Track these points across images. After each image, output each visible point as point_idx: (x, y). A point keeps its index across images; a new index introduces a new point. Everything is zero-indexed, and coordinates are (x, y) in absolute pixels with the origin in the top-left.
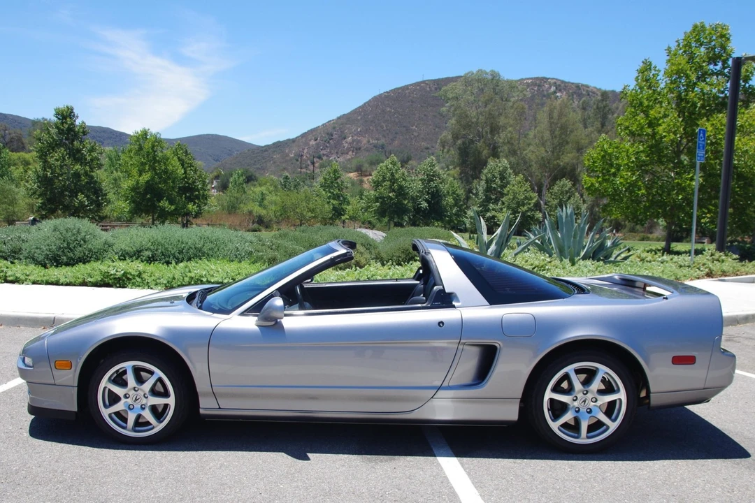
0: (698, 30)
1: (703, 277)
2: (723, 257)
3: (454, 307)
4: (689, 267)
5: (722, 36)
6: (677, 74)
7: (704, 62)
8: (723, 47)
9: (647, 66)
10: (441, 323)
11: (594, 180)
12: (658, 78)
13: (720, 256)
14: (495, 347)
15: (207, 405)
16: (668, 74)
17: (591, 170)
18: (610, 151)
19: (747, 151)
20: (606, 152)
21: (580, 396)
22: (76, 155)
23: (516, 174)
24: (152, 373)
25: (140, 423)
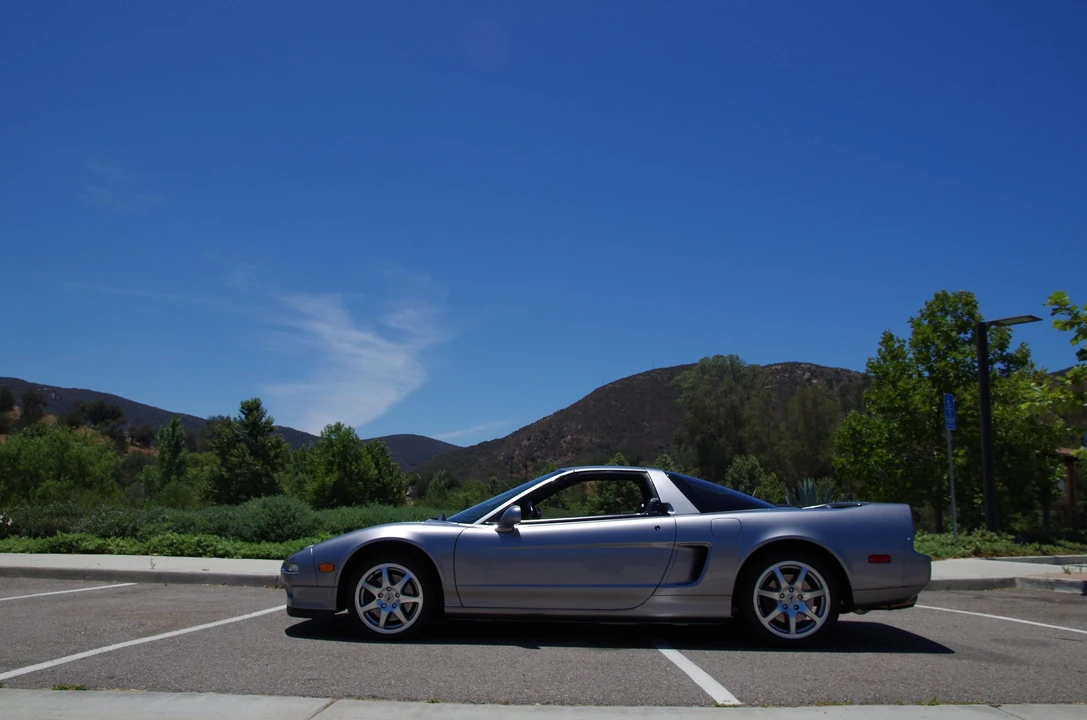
0: (942, 298)
1: (969, 556)
2: (996, 537)
3: (669, 515)
4: (953, 544)
5: (967, 304)
6: (922, 344)
7: (952, 330)
8: (972, 315)
10: (657, 527)
11: (843, 460)
12: (905, 348)
13: (992, 536)
14: (707, 548)
15: (451, 605)
16: (914, 345)
17: (841, 450)
18: (858, 428)
19: (1013, 421)
20: (854, 429)
21: (787, 593)
22: (260, 452)
23: (768, 473)
24: (403, 575)
25: (392, 622)
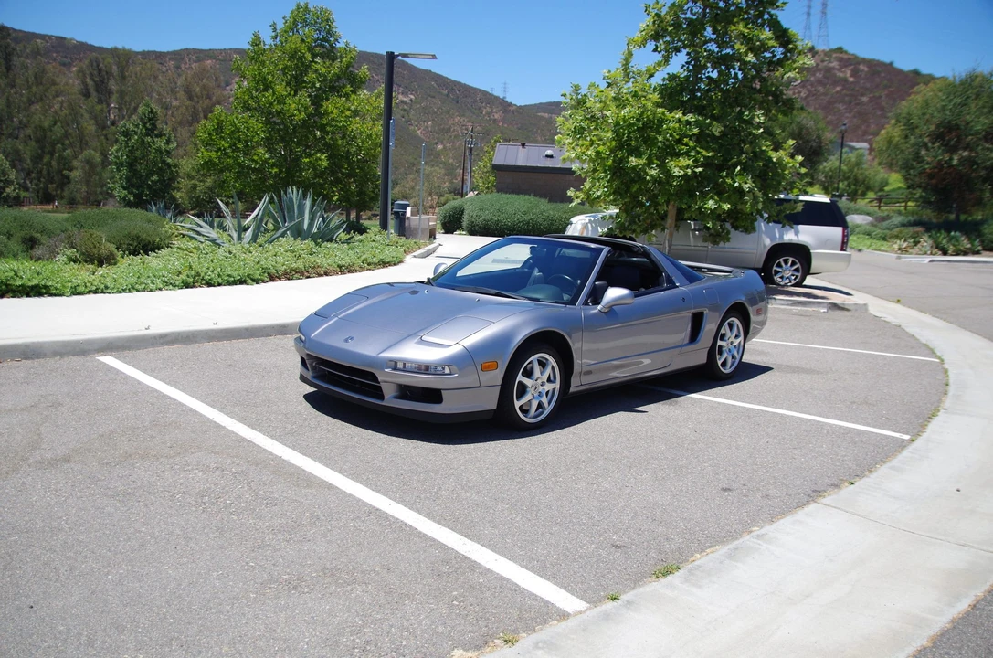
0: (303, 10)
3: (676, 286)
9: (257, 36)
10: (684, 299)
14: (702, 313)
15: (575, 385)
24: (544, 364)
